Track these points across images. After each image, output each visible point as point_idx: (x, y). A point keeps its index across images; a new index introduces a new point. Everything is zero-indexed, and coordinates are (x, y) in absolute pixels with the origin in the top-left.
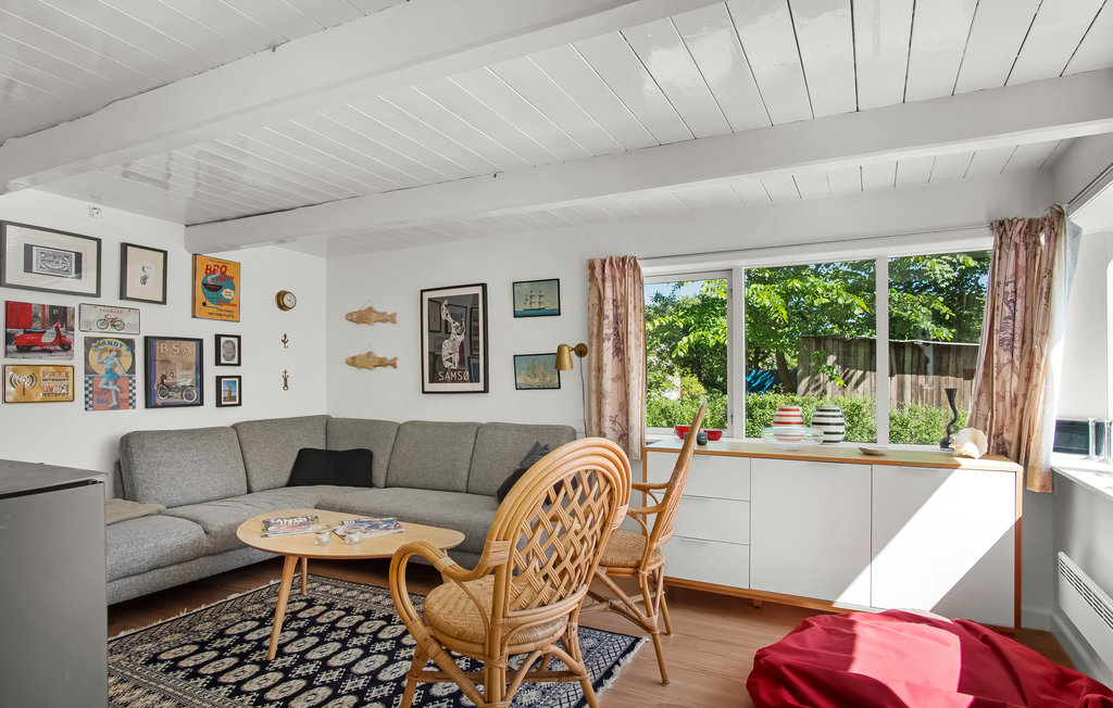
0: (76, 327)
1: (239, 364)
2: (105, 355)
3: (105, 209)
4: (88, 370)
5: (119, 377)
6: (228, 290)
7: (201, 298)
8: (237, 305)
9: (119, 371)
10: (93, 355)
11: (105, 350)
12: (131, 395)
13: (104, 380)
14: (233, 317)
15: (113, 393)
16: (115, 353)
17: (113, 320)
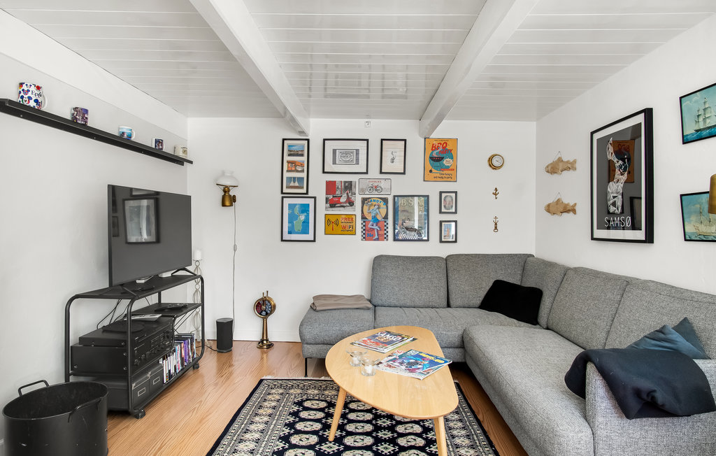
0: (357, 192)
1: (456, 212)
2: (372, 208)
3: (373, 121)
4: (363, 217)
5: (379, 221)
6: (448, 160)
7: (429, 167)
8: (455, 169)
9: (379, 218)
10: (366, 208)
11: (372, 204)
12: (385, 232)
13: (371, 223)
14: (452, 178)
15: (376, 231)
16: (377, 207)
17: (376, 187)
